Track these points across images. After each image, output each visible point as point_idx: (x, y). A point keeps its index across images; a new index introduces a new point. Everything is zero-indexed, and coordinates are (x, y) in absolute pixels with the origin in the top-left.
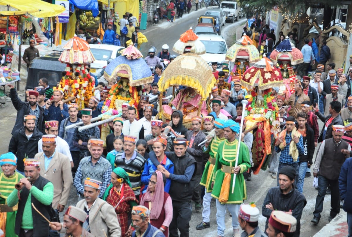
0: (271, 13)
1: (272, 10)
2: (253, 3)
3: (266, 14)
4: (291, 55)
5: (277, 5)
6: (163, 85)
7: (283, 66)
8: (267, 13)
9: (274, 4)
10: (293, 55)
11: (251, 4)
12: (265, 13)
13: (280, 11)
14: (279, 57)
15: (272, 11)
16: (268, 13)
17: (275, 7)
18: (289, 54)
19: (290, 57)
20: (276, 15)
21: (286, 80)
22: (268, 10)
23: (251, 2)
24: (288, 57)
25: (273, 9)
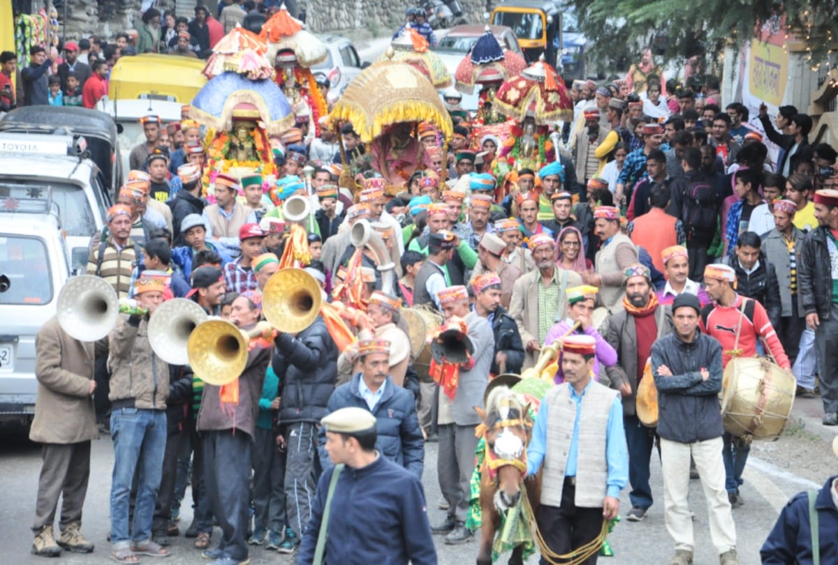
0: (748, 58)
1: (755, 41)
2: (646, 8)
3: (721, 67)
4: (503, 68)
5: (780, 13)
6: (370, 128)
7: (488, 96)
8: (727, 56)
9: (764, 8)
10: (508, 67)
11: (638, 12)
12: (715, 59)
13: (800, 45)
14: (477, 75)
15: (753, 50)
16: (734, 63)
17: (766, 27)
18: (499, 67)
19: (502, 73)
20: (778, 66)
21: (500, 125)
22: (730, 40)
23: (637, 6)
24: (498, 72)
25: (759, 35)
